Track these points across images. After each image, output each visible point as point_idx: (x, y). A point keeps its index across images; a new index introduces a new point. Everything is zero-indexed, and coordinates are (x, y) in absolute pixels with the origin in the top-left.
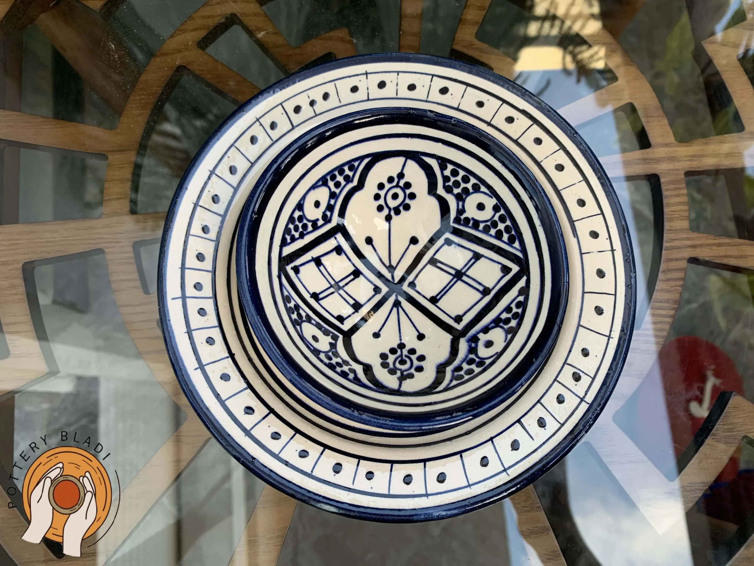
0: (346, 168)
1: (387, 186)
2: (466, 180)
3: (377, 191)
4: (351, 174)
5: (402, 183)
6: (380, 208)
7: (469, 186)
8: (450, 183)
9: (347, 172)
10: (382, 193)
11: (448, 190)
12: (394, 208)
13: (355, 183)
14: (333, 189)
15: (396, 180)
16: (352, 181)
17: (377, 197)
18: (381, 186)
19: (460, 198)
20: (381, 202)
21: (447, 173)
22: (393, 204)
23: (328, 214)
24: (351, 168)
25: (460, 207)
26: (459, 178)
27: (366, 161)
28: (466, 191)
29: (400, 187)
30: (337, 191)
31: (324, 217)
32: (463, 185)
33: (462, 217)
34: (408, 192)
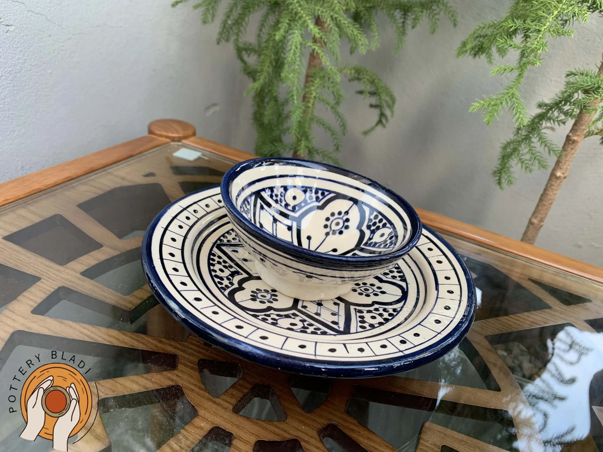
0: (320, 192)
1: (336, 216)
2: (381, 221)
3: (329, 216)
4: (321, 197)
5: (345, 218)
6: (326, 226)
7: (381, 225)
8: (371, 224)
9: (319, 195)
10: (332, 219)
11: (369, 227)
12: (333, 231)
13: (320, 204)
14: (307, 198)
15: (343, 214)
16: (319, 202)
17: (328, 219)
18: (333, 214)
19: (373, 232)
20: (328, 223)
21: (372, 217)
22: (334, 227)
23: (297, 208)
24: (323, 194)
25: (371, 237)
26: (377, 221)
27: (332, 195)
28: (378, 228)
29: (343, 219)
30: (309, 201)
31: (294, 208)
32: (378, 224)
33: (369, 242)
34: (346, 224)
